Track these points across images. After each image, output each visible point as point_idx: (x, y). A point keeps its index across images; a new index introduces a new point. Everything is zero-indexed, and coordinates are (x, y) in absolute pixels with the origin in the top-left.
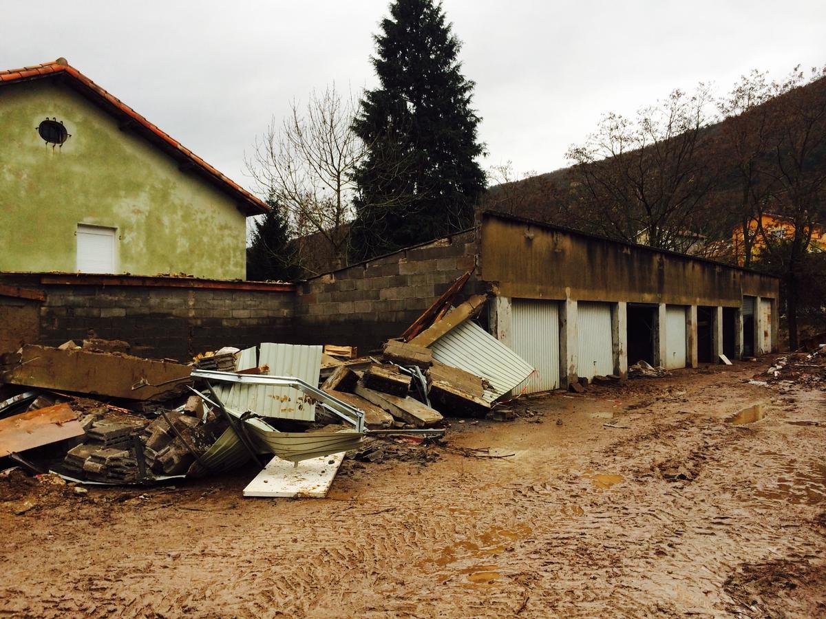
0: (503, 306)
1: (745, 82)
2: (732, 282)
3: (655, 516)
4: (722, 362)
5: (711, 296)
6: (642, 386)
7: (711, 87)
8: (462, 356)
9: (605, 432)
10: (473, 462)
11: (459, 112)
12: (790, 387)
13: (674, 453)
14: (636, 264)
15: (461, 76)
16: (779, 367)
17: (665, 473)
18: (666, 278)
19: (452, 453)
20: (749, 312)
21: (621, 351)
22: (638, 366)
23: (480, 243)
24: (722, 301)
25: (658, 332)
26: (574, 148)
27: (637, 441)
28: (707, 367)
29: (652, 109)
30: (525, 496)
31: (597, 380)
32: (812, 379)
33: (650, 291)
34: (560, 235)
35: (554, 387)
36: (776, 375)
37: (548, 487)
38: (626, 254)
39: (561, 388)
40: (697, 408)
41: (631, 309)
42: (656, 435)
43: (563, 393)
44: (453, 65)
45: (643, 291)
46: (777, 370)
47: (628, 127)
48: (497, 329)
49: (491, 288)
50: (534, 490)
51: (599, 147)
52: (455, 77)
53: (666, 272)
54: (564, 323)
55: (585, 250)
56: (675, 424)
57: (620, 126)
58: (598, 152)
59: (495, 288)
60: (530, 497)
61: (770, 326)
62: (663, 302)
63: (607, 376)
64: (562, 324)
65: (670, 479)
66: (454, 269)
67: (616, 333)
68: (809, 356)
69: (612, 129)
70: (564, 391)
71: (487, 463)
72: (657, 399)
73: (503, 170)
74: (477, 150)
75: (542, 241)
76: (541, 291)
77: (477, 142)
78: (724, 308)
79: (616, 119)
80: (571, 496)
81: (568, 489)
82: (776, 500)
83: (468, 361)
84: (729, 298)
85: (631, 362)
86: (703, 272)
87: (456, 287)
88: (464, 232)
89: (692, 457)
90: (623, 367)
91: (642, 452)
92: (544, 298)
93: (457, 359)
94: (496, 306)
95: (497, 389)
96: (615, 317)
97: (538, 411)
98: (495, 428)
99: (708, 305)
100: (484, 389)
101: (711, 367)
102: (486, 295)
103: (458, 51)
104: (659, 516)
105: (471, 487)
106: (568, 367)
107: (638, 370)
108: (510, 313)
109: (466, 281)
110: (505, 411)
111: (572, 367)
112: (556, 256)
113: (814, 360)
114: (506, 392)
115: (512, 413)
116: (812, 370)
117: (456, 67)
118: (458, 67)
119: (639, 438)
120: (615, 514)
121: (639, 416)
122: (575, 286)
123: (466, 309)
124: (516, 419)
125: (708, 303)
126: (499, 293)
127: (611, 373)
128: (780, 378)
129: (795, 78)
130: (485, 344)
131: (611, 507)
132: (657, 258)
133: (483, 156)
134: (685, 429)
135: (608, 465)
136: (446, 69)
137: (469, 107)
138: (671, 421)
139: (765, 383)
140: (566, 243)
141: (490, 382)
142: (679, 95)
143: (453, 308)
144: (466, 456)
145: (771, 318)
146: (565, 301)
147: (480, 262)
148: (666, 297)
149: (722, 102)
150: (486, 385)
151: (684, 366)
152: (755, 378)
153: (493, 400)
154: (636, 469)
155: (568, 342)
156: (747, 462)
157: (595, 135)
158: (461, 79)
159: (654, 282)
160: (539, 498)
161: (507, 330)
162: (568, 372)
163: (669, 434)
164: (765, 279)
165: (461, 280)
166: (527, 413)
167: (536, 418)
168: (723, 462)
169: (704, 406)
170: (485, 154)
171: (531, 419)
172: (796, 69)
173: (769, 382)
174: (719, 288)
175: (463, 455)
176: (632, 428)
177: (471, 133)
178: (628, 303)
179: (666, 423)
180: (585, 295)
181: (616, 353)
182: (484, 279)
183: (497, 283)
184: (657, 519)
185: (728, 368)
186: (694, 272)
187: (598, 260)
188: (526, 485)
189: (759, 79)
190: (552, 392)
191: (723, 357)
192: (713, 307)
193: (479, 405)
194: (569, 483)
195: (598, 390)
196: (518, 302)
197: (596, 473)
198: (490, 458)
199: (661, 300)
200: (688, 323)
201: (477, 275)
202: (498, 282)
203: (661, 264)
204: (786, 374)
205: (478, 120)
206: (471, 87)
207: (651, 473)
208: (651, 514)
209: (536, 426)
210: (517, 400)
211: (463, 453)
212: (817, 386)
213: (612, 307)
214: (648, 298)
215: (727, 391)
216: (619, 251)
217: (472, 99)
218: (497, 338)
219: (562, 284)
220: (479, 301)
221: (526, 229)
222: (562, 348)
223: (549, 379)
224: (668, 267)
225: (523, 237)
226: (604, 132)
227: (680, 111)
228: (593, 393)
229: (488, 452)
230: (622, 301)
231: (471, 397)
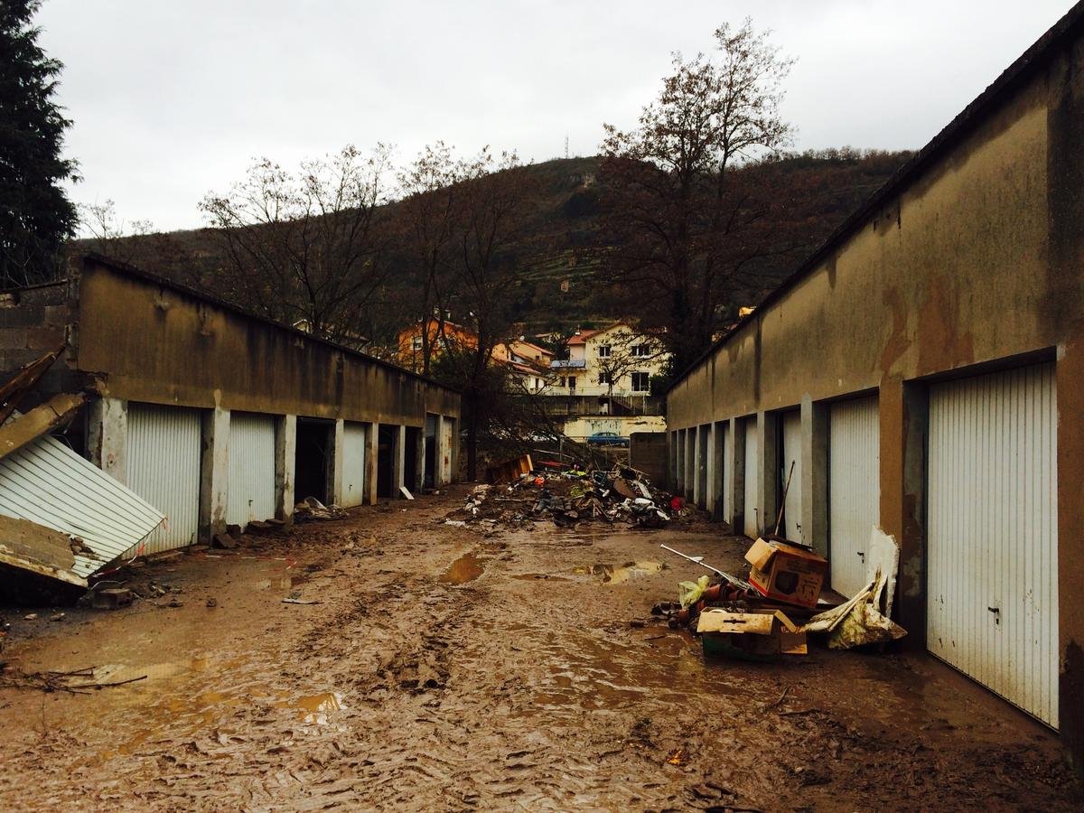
0: (112, 413)
1: (429, 154)
2: (416, 396)
3: (420, 770)
4: (402, 496)
5: (394, 411)
6: (316, 534)
7: (393, 152)
8: (32, 498)
9: (288, 614)
10: (64, 701)
11: (32, 105)
12: (493, 527)
13: (400, 640)
14: (310, 364)
15: (39, 50)
16: (478, 502)
17: (401, 678)
18: (346, 385)
19: (18, 687)
20: (432, 434)
21: (287, 484)
22: (306, 505)
23: (76, 306)
24: (405, 418)
25: (333, 457)
26: (211, 196)
27: (341, 625)
28: (387, 504)
29: (320, 165)
30: (183, 766)
31: (252, 528)
32: (515, 518)
33: (326, 402)
34: (208, 309)
35: (191, 542)
36: (475, 512)
37: (223, 738)
38: (298, 348)
39: (199, 543)
40: (399, 564)
41: (302, 426)
42: (363, 611)
43: (203, 551)
44: (25, 29)
45: (318, 400)
46: (476, 506)
47: (287, 182)
48: (100, 451)
49: (94, 382)
50: (197, 750)
51: (248, 202)
52: (27, 46)
53: (345, 379)
54: (209, 444)
55: (245, 336)
56: (382, 591)
57: (277, 179)
58: (245, 209)
59: (101, 384)
60: (193, 767)
61: (450, 451)
62: (340, 418)
63: (267, 521)
64: (206, 445)
65: (412, 688)
66: (23, 347)
67: (281, 457)
68: (510, 489)
69: (265, 182)
70: (204, 547)
71: (94, 700)
72: (344, 552)
73: (99, 212)
74: (62, 170)
75: (182, 316)
76: (176, 394)
77: (61, 157)
78: (407, 428)
79: (272, 167)
80: (271, 752)
81: (260, 736)
82: (567, 706)
83: (45, 506)
84: (411, 415)
85: (298, 499)
86: (387, 380)
87: (27, 378)
88: (44, 287)
89: (428, 645)
90: (289, 507)
91: (355, 643)
92: (181, 404)
93: (23, 503)
94: (100, 413)
95: (98, 552)
96: (280, 436)
97: (170, 584)
98: (99, 623)
99: (391, 423)
100: (75, 554)
101: (392, 503)
102: (82, 394)
103: (36, 9)
104: (424, 768)
105: (68, 763)
106: (213, 511)
107: (306, 510)
108: (125, 426)
109: (45, 369)
110: (116, 591)
111: (219, 509)
112: (202, 341)
113: (516, 494)
114: (114, 557)
115: (128, 594)
116: (514, 505)
117: (30, 32)
118: (33, 34)
119: (342, 620)
120: (355, 779)
121: (328, 581)
122: (228, 387)
123: (43, 417)
124: (135, 603)
125: (390, 421)
126: (107, 392)
127: (271, 516)
128: (480, 517)
129: (483, 161)
130: (77, 477)
131: (346, 764)
132: (335, 358)
133: (71, 181)
134: (398, 597)
135: (312, 675)
136: (13, 32)
137: (49, 99)
138: (374, 586)
139: (463, 523)
140: (218, 323)
141: (86, 542)
142: (353, 153)
143: (17, 415)
144: (50, 690)
145: (452, 441)
146: (214, 409)
147: (74, 338)
148: (345, 411)
149: (404, 172)
150: (78, 547)
151: (360, 502)
152: (449, 516)
153: (90, 572)
154: (356, 678)
155: (214, 472)
156: (499, 644)
157: (243, 185)
158: (38, 54)
159: (331, 391)
160: (214, 768)
161: (117, 455)
162: (213, 517)
163: (380, 607)
164: (448, 394)
165: (37, 366)
166: (153, 590)
167: (169, 598)
168: (470, 647)
169: (407, 559)
170: (75, 178)
171: (161, 602)
172: (484, 150)
173: (467, 521)
174: (402, 405)
175: (40, 688)
176: (326, 602)
177: (53, 142)
178: (298, 417)
179: (369, 589)
180: (242, 403)
181: (280, 487)
182: (81, 368)
183: (104, 376)
184: (427, 778)
185: (411, 505)
186: (377, 378)
187: (262, 354)
188: (181, 740)
189: (444, 153)
190: (187, 550)
191: (404, 490)
192: (395, 426)
193: (67, 584)
194: (259, 723)
195: (256, 543)
196: (138, 409)
197: (298, 694)
198: (99, 687)
199: (338, 415)
200: (368, 445)
201: (68, 360)
202: (107, 374)
203: (340, 366)
204: (487, 510)
205: (66, 124)
206: (55, 70)
207: (382, 682)
208: (412, 768)
209: (172, 613)
210: (129, 566)
211: (42, 684)
212: (522, 525)
213: (276, 422)
214: (323, 411)
215: (426, 537)
216: (290, 343)
217: (55, 88)
218: (100, 467)
219: (208, 385)
220: (70, 404)
221: (156, 296)
222: (204, 481)
223: (183, 530)
224: (348, 370)
225: (151, 306)
226: (255, 183)
227: (354, 174)
228: (249, 548)
229: (92, 675)
230: (292, 413)
231: (51, 569)
